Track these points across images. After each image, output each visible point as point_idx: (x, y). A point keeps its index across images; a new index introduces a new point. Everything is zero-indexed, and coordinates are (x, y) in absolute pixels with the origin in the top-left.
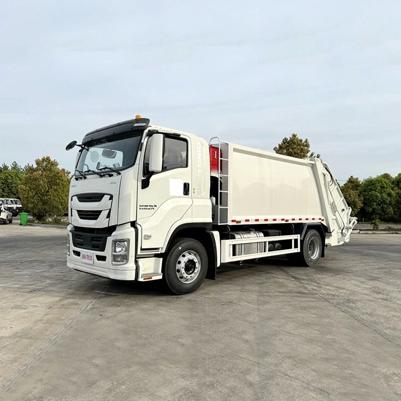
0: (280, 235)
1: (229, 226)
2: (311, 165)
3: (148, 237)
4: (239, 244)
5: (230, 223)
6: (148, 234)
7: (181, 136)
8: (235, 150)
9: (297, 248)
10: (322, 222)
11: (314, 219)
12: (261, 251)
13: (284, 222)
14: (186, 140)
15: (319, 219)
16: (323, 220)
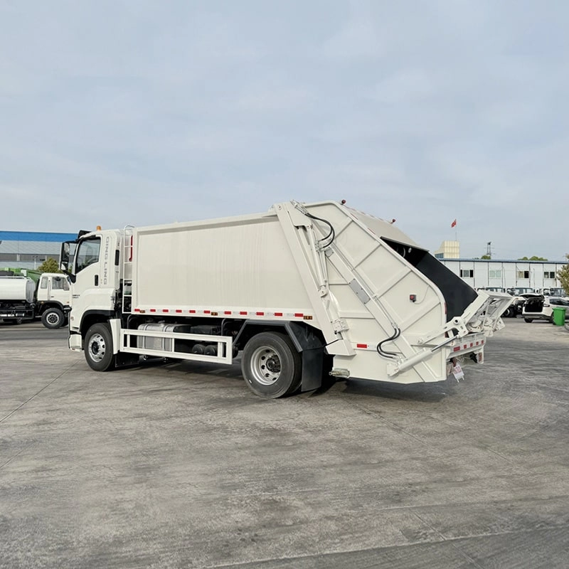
1: (131, 315)
2: (277, 218)
4: (139, 336)
5: (133, 312)
7: (97, 236)
8: (140, 233)
9: (225, 356)
10: (305, 321)
11: (281, 315)
12: (166, 349)
13: (209, 316)
14: (99, 238)
15: (297, 315)
16: (310, 318)
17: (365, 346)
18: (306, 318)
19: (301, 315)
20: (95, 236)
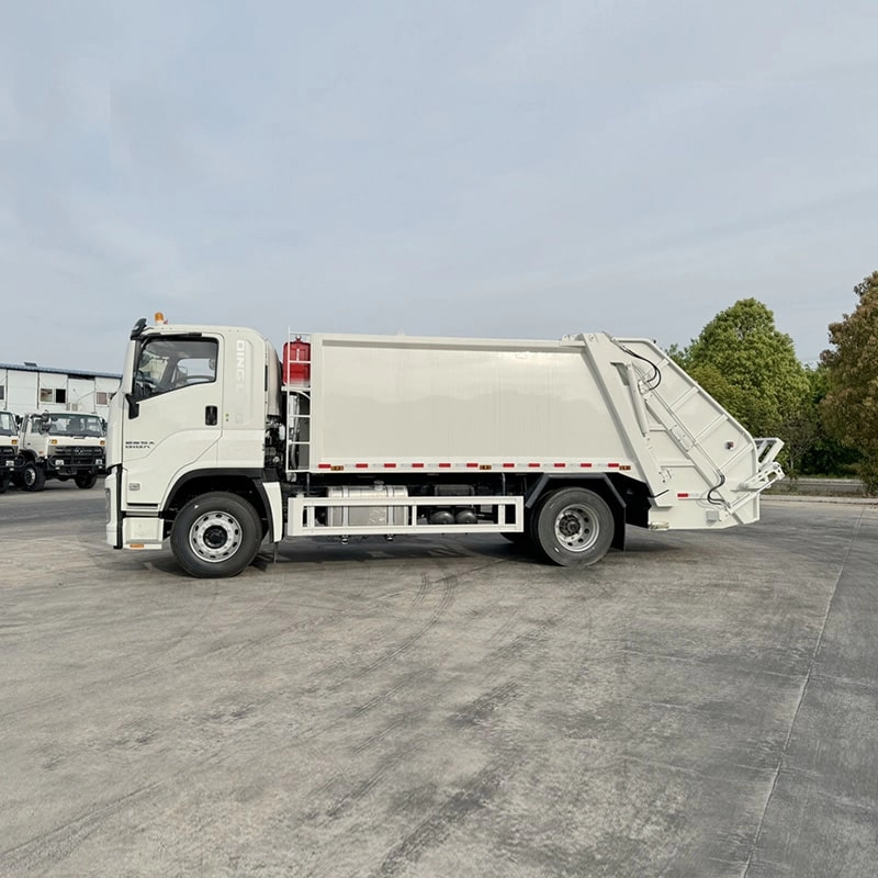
0: (470, 495)
1: (311, 474)
2: (580, 350)
3: (135, 487)
4: (334, 507)
5: (314, 469)
6: (135, 482)
7: (203, 335)
8: (326, 343)
9: (514, 522)
10: (622, 472)
11: (589, 465)
12: (398, 522)
13: (477, 470)
14: (215, 341)
15: (610, 465)
16: (628, 468)
17: (686, 495)
18: (623, 468)
19: (617, 465)
20: (200, 334)
